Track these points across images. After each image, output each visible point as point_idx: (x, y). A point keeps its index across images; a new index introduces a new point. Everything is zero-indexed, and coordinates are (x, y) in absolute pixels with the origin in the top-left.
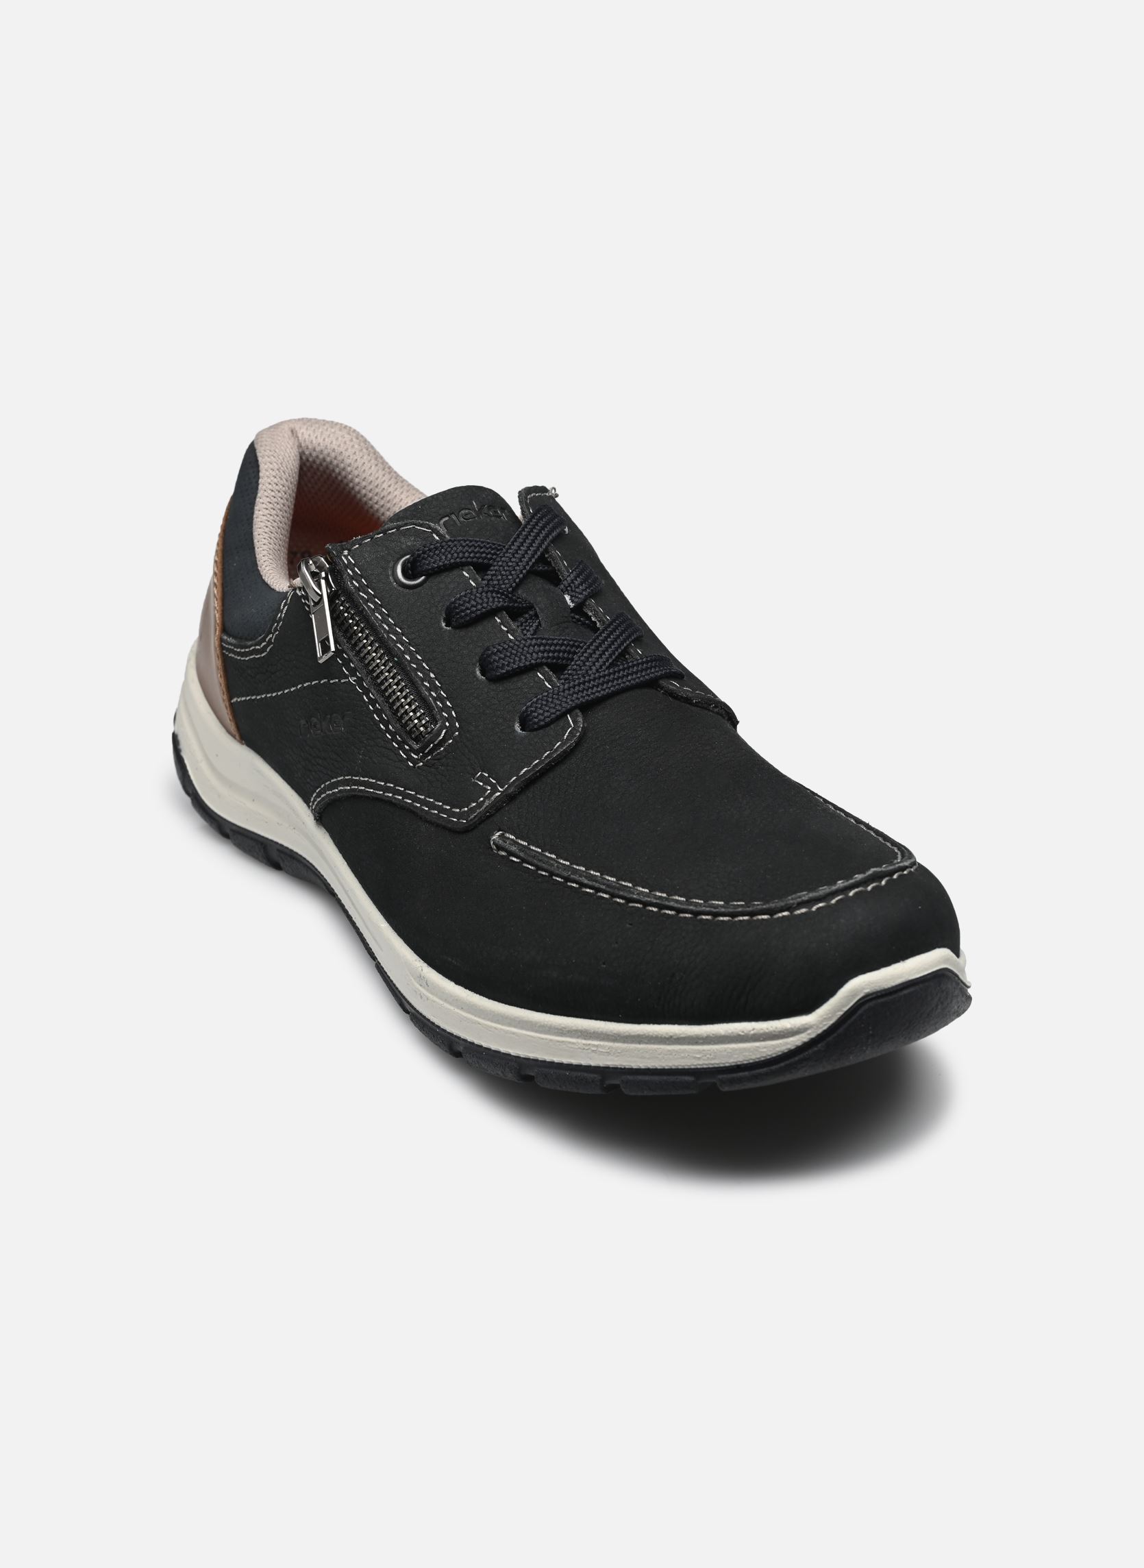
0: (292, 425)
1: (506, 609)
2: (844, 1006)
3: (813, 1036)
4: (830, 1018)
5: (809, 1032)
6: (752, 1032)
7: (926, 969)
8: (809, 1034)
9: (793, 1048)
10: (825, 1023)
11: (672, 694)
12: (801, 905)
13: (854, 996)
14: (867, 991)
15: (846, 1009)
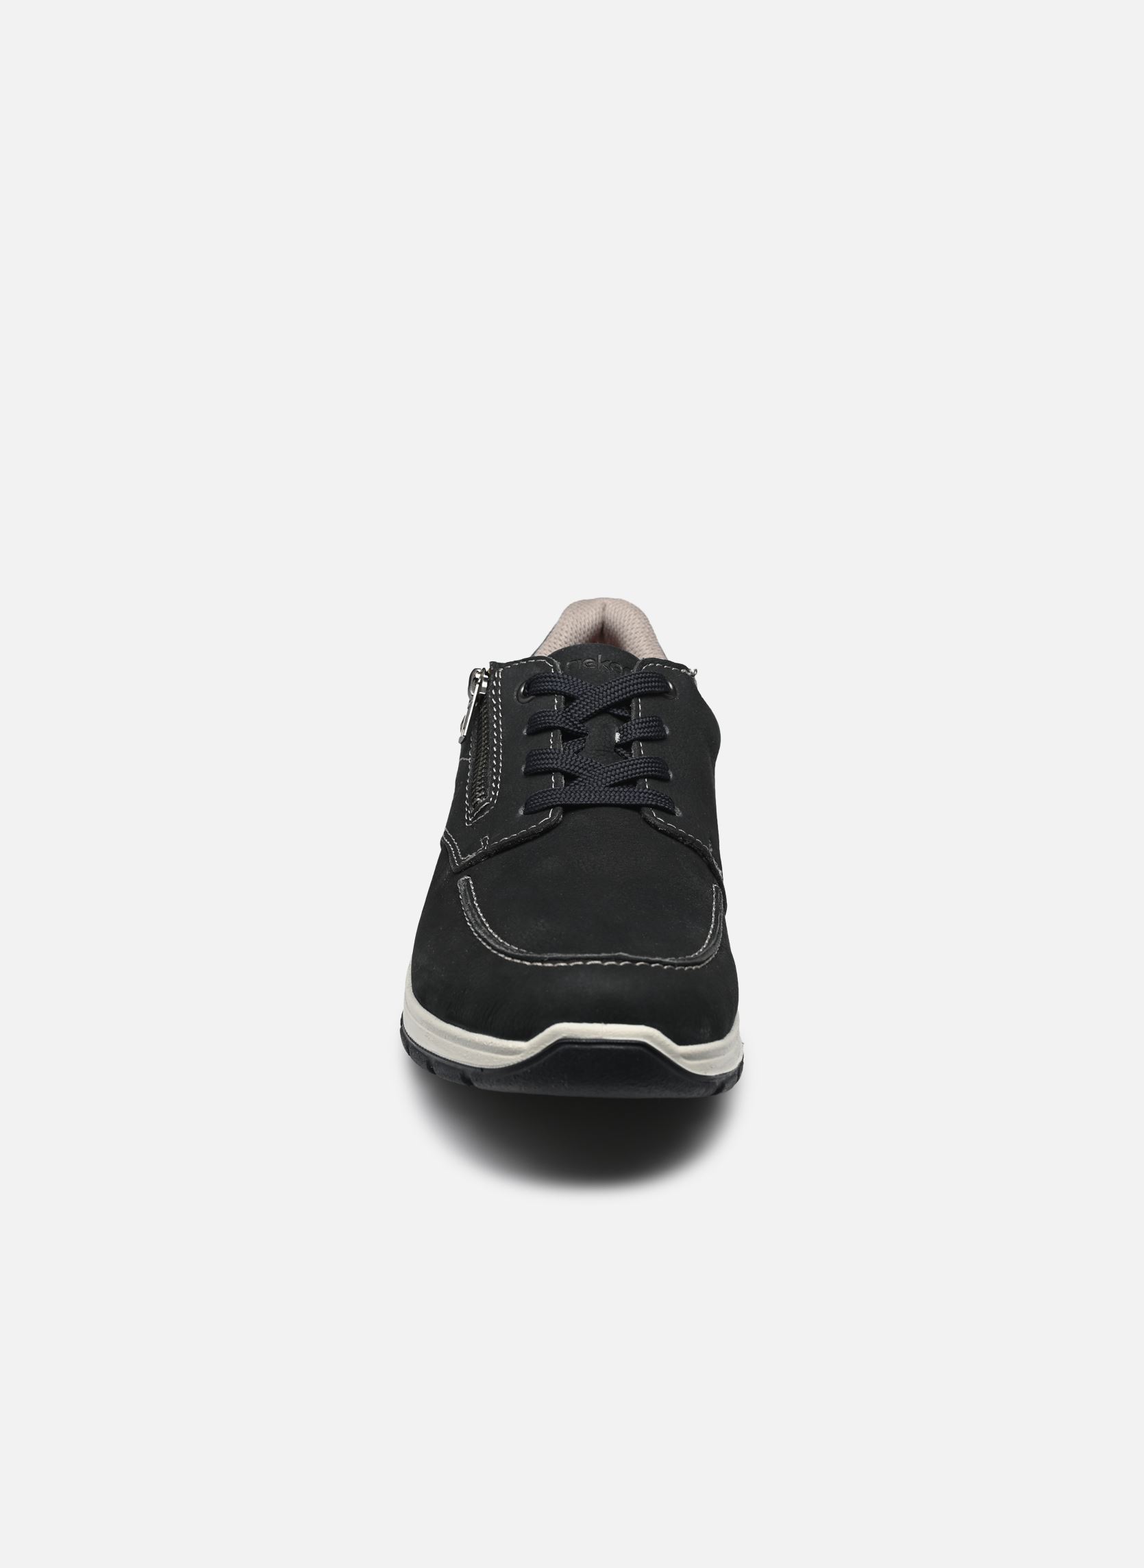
0: (605, 601)
1: (563, 730)
2: (546, 1042)
3: (524, 1059)
4: (535, 1048)
5: (522, 1054)
6: (491, 1045)
7: (622, 1036)
8: (522, 1056)
9: (512, 1064)
10: (532, 1051)
11: (645, 819)
12: (550, 960)
13: (555, 1036)
14: (564, 1035)
15: (548, 1044)
